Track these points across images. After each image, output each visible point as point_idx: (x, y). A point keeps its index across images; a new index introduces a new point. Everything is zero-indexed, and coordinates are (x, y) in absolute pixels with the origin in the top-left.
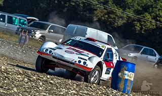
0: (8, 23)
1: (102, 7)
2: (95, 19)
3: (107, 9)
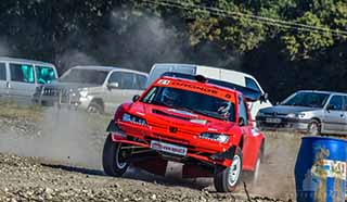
0: (12, 80)
1: (205, 11)
2: (193, 43)
3: (216, 17)
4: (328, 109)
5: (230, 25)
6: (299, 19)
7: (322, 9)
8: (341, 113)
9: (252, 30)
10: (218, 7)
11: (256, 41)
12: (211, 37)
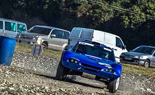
1: (86, 1)
2: (79, 16)
3: (91, 4)
4: (154, 55)
5: (97, 9)
6: (130, 8)
7: (141, 4)
9: (108, 12)
11: (109, 17)
12: (88, 13)
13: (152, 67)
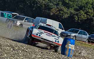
0: (1, 16)
1: (55, 7)
2: (51, 14)
3: (58, 8)
4: (79, 34)
5: (61, 11)
6: (79, 12)
7: (85, 10)
8: (82, 35)
9: (67, 13)
10: (59, 6)
11: (67, 16)
12: (56, 13)
13: (77, 40)
